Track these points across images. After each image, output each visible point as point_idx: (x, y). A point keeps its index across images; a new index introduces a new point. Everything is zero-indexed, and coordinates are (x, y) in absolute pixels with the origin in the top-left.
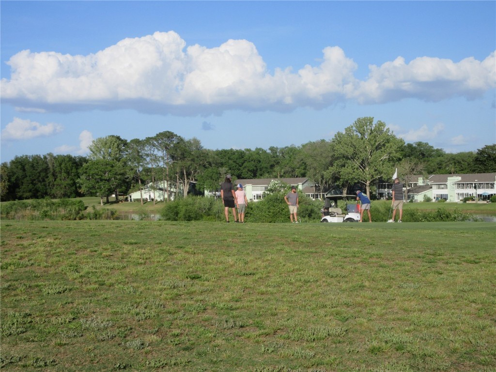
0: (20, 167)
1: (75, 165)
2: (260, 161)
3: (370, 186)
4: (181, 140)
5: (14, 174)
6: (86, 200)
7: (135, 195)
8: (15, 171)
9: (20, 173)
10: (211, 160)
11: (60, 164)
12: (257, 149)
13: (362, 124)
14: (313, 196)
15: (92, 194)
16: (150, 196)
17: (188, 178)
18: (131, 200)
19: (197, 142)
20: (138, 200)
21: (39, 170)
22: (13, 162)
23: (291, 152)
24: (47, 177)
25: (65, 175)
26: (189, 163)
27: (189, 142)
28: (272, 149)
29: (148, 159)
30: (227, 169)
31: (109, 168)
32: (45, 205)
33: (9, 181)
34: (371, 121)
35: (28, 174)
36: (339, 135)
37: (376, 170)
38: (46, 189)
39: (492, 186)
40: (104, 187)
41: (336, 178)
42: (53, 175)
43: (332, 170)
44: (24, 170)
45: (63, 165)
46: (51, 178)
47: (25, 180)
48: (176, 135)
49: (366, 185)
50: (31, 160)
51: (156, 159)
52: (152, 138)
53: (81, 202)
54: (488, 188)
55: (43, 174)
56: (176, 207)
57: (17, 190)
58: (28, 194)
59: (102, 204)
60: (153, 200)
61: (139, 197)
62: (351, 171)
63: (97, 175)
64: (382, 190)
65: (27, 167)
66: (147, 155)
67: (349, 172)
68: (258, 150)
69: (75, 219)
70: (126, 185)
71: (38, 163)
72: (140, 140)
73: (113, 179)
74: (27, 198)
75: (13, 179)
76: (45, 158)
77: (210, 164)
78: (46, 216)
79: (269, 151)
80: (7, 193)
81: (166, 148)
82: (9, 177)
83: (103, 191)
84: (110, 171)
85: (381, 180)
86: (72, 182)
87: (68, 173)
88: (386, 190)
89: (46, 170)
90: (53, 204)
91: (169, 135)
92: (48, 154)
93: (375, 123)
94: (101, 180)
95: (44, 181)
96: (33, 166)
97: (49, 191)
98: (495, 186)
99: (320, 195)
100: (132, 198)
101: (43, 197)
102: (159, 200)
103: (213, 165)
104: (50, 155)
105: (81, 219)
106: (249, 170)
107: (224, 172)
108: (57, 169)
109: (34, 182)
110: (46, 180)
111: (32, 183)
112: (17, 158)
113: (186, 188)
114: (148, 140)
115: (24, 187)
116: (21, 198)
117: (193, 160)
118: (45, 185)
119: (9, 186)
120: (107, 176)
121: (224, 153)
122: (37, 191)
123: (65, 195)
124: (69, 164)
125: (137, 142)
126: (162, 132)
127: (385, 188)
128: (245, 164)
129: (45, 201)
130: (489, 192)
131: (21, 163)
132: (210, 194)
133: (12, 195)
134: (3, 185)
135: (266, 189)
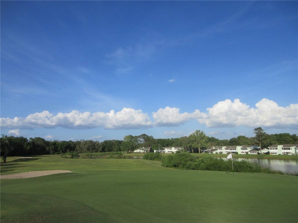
1: (120, 142)
2: (169, 142)
3: (200, 149)
4: (148, 136)
6: (122, 152)
7: (135, 151)
8: (104, 144)
10: (156, 142)
13: (197, 132)
15: (124, 151)
17: (150, 147)
19: (152, 137)
20: (136, 152)
22: (104, 142)
23: (177, 140)
26: (150, 142)
27: (150, 137)
28: (172, 139)
29: (139, 141)
31: (128, 144)
34: (200, 131)
35: (107, 145)
36: (191, 135)
37: (201, 145)
39: (236, 150)
41: (190, 147)
43: (189, 145)
46: (113, 146)
49: (198, 149)
50: (108, 141)
51: (141, 141)
53: (121, 153)
55: (111, 145)
58: (107, 150)
59: (126, 153)
60: (140, 152)
62: (195, 145)
63: (125, 145)
65: (107, 143)
66: (139, 140)
67: (194, 145)
68: (168, 139)
70: (133, 149)
73: (130, 147)
74: (107, 152)
75: (103, 147)
76: (112, 141)
79: (171, 139)
81: (144, 138)
82: (103, 146)
83: (127, 150)
85: (203, 147)
86: (119, 147)
87: (118, 145)
88: (204, 150)
89: (113, 143)
91: (144, 135)
93: (201, 131)
94: (126, 147)
96: (109, 143)
101: (111, 151)
102: (142, 152)
111: (108, 147)
112: (105, 141)
113: (149, 150)
114: (139, 136)
115: (106, 149)
116: (105, 152)
118: (112, 148)
120: (128, 146)
121: (159, 140)
123: (117, 151)
124: (118, 143)
125: (136, 137)
128: (165, 143)
130: (235, 151)
131: (106, 142)
132: (156, 151)
133: (103, 150)
134: (101, 149)
135: (171, 150)
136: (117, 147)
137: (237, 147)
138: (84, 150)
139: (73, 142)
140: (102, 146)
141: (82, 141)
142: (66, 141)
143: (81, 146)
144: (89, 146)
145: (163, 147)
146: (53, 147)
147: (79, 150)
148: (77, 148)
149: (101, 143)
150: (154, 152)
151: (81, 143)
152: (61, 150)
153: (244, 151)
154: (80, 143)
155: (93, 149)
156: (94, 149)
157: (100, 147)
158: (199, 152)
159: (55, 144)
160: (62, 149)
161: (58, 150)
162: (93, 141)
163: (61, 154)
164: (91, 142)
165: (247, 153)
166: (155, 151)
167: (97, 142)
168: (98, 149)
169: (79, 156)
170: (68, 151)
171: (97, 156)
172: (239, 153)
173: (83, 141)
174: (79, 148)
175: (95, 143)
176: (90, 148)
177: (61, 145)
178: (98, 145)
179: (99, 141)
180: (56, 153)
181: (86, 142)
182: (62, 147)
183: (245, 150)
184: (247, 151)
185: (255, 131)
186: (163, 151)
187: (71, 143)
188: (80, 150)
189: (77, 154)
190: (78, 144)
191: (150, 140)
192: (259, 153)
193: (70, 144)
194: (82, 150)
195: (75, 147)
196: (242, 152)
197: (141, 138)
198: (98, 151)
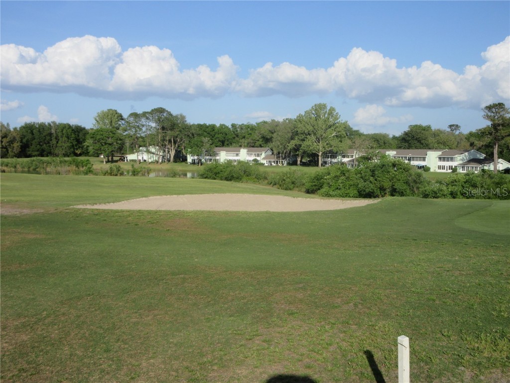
0: (29, 131)
2: (226, 134)
3: (321, 156)
4: (170, 114)
5: (25, 136)
6: (91, 159)
7: (130, 157)
8: (25, 134)
9: (30, 136)
10: (194, 131)
11: (62, 131)
12: (220, 125)
13: (319, 108)
14: (274, 162)
15: (96, 155)
16: (143, 158)
17: (175, 145)
18: (127, 160)
19: (183, 117)
20: (134, 161)
21: (44, 134)
22: (22, 128)
23: (251, 129)
24: (51, 140)
25: (66, 139)
26: (178, 133)
27: (176, 117)
28: (233, 125)
29: (144, 129)
30: (209, 139)
31: (111, 135)
33: (21, 142)
34: (325, 106)
35: (37, 137)
36: (300, 116)
37: (327, 144)
38: (51, 150)
39: (424, 159)
40: (108, 149)
42: (56, 138)
44: (33, 134)
45: (64, 131)
46: (54, 142)
47: (33, 142)
48: (167, 111)
49: (318, 156)
50: (37, 126)
51: (149, 128)
52: (147, 113)
53: (88, 160)
54: (420, 160)
55: (48, 138)
56: (215, 168)
57: (28, 149)
58: (36, 153)
59: (105, 163)
61: (136, 159)
63: (103, 139)
64: (326, 160)
65: (34, 131)
66: (143, 126)
68: (222, 126)
69: (116, 175)
71: (43, 129)
72: (138, 113)
73: (115, 143)
74: (35, 156)
75: (24, 141)
76: (49, 124)
77: (193, 135)
78: (90, 171)
79: (230, 127)
80: (20, 152)
81: (159, 121)
82: (22, 139)
83: (107, 153)
84: (112, 137)
85: (331, 152)
86: (71, 144)
87: (68, 138)
88: (329, 159)
89: (50, 134)
90: (66, 161)
91: (161, 110)
92: (52, 122)
93: (328, 108)
94: (106, 144)
95: (49, 143)
96: (39, 131)
97: (52, 151)
98: (426, 159)
99: (280, 161)
100: (128, 158)
102: (150, 161)
103: (195, 135)
104: (54, 123)
105: (122, 174)
106: (219, 141)
107: (206, 141)
108: (60, 134)
109: (41, 143)
110: (50, 142)
111: (39, 144)
112: (26, 124)
113: (173, 153)
114: (144, 114)
115: (33, 147)
116: (30, 156)
117: (180, 131)
118: (50, 146)
119: (21, 146)
120: (110, 141)
121: (201, 127)
122: (43, 151)
124: (69, 131)
125: (135, 115)
126: (156, 108)
127: (328, 158)
128: (216, 136)
129: (58, 159)
130: (422, 163)
131: (29, 128)
132: (192, 158)
133: (24, 152)
134: (17, 145)
135: (237, 155)
136: (65, 144)
137: (428, 153)
140: (18, 139)
145: (216, 149)
149: (15, 129)
150: (186, 160)
153: (447, 164)
157: (11, 142)
158: (317, 165)
165: (454, 170)
166: (190, 159)
167: (3, 125)
168: (6, 149)
171: (15, 167)
172: (432, 170)
178: (5, 135)
179: (8, 124)
183: (448, 161)
184: (454, 164)
185: (487, 111)
186: (213, 158)
191: (178, 124)
192: (483, 170)
196: (439, 167)
197: (148, 118)
198: (8, 152)
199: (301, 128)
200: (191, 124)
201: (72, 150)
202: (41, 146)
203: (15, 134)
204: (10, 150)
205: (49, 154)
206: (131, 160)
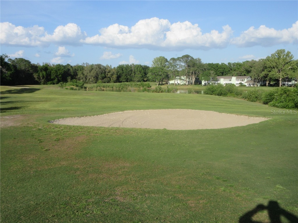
0: (121, 69)
2: (225, 69)
3: (281, 80)
5: (119, 72)
6: (151, 83)
7: (171, 82)
8: (119, 70)
9: (121, 72)
10: (205, 67)
11: (137, 69)
12: (222, 63)
13: (280, 52)
14: (252, 84)
15: (153, 81)
16: (178, 82)
17: (195, 75)
18: (169, 84)
19: (199, 60)
20: (173, 84)
21: (128, 70)
22: (118, 67)
23: (239, 65)
24: (132, 73)
25: (139, 73)
26: (196, 68)
27: (196, 59)
28: (229, 63)
29: (178, 67)
30: (214, 71)
31: (161, 70)
32: (134, 85)
33: (117, 75)
34: (284, 51)
35: (124, 72)
36: (268, 57)
37: (285, 74)
38: (131, 78)
40: (159, 78)
41: (266, 76)
42: (134, 72)
43: (265, 72)
44: (123, 70)
45: (138, 69)
46: (133, 74)
47: (123, 75)
48: (191, 57)
49: (279, 80)
50: (125, 66)
51: (181, 66)
52: (180, 58)
53: (149, 84)
55: (130, 72)
56: (212, 88)
57: (120, 78)
58: (124, 80)
59: (157, 85)
60: (179, 84)
62: (274, 74)
63: (156, 73)
64: (285, 83)
65: (123, 69)
66: (178, 65)
68: (222, 64)
69: (159, 92)
70: (168, 77)
71: (128, 68)
72: (175, 58)
73: (163, 75)
74: (124, 82)
75: (118, 74)
76: (131, 65)
77: (205, 69)
78: (145, 90)
79: (227, 64)
80: (116, 80)
81: (186, 62)
83: (159, 80)
84: (162, 71)
85: (287, 78)
86: (142, 75)
87: (140, 72)
88: (287, 82)
89: (131, 70)
90: (138, 84)
91: (187, 56)
93: (286, 52)
94: (158, 75)
95: (130, 75)
96: (126, 69)
97: (132, 79)
99: (255, 84)
100: (170, 83)
102: (181, 84)
103: (206, 70)
104: (133, 64)
105: (162, 92)
106: (220, 72)
107: (212, 73)
108: (136, 70)
109: (127, 75)
110: (131, 74)
111: (126, 76)
112: (119, 66)
113: (194, 80)
114: (179, 59)
115: (122, 77)
116: (121, 82)
117: (198, 67)
118: (131, 77)
119: (117, 77)
120: (160, 73)
121: (210, 65)
122: (128, 79)
123: (138, 81)
124: (141, 68)
125: (173, 59)
126: (184, 55)
127: (286, 82)
128: (219, 70)
129: (134, 83)
131: (121, 68)
132: (204, 82)
133: (118, 80)
134: (115, 76)
135: (230, 80)
136: (138, 76)
138: (89, 79)
139: (72, 67)
140: (116, 73)
141: (85, 65)
142: (62, 65)
143: (85, 73)
144: (97, 74)
145: (218, 77)
146: (44, 73)
147: (82, 79)
148: (79, 76)
149: (115, 68)
150: (201, 83)
151: (86, 69)
152: (56, 79)
154: (82, 68)
155: (103, 78)
156: (105, 77)
157: (112, 75)
158: (279, 86)
159: (46, 68)
160: (57, 76)
161: (52, 77)
162: (102, 66)
163: (59, 84)
164: (99, 66)
166: (203, 83)
167: (108, 66)
168: (110, 78)
169: (86, 88)
170: (69, 80)
171: (113, 87)
173: (87, 65)
174: (82, 76)
175: (105, 68)
176: (99, 76)
177: (56, 71)
178: (109, 72)
179: (111, 66)
180: (49, 82)
181: (92, 68)
182: (57, 73)
186: (217, 82)
187: (69, 67)
188: (84, 79)
189: (83, 85)
190: (81, 70)
191: (197, 64)
193: (69, 70)
194: (86, 79)
195: (77, 75)
197: (180, 61)
198: (110, 80)
199: (268, 64)
200: (204, 63)
201: (142, 78)
202: (127, 76)
203: (114, 71)
204: (111, 79)
205: (131, 81)
206: (171, 84)
